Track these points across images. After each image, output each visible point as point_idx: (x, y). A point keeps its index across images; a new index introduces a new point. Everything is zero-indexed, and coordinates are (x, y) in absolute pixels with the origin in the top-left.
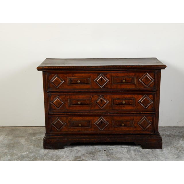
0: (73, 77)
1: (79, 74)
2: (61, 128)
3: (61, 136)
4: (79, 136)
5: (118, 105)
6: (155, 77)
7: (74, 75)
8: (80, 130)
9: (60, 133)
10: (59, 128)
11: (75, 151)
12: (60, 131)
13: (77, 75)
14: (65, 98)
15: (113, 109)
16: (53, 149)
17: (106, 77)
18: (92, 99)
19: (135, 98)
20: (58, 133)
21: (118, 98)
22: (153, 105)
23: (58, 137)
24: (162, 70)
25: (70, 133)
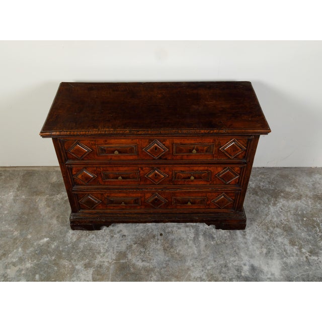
0: (106, 144)
1: (116, 140)
2: (95, 206)
3: (95, 216)
5: (183, 180)
6: (248, 145)
7: (108, 141)
9: (93, 212)
11: (118, 235)
13: (113, 141)
14: (95, 170)
15: (175, 185)
17: (164, 145)
18: (141, 173)
19: (211, 171)
20: (90, 212)
21: (184, 171)
22: (239, 180)
23: (92, 216)
24: (261, 136)
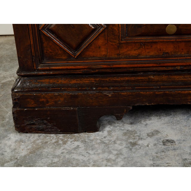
2: (84, 46)
3: (86, 81)
4: (164, 77)
8: (170, 49)
9: (80, 65)
10: (74, 45)
11: (151, 141)
12: (79, 57)
16: (56, 132)
20: (70, 65)
23: (74, 82)
25: (123, 64)
